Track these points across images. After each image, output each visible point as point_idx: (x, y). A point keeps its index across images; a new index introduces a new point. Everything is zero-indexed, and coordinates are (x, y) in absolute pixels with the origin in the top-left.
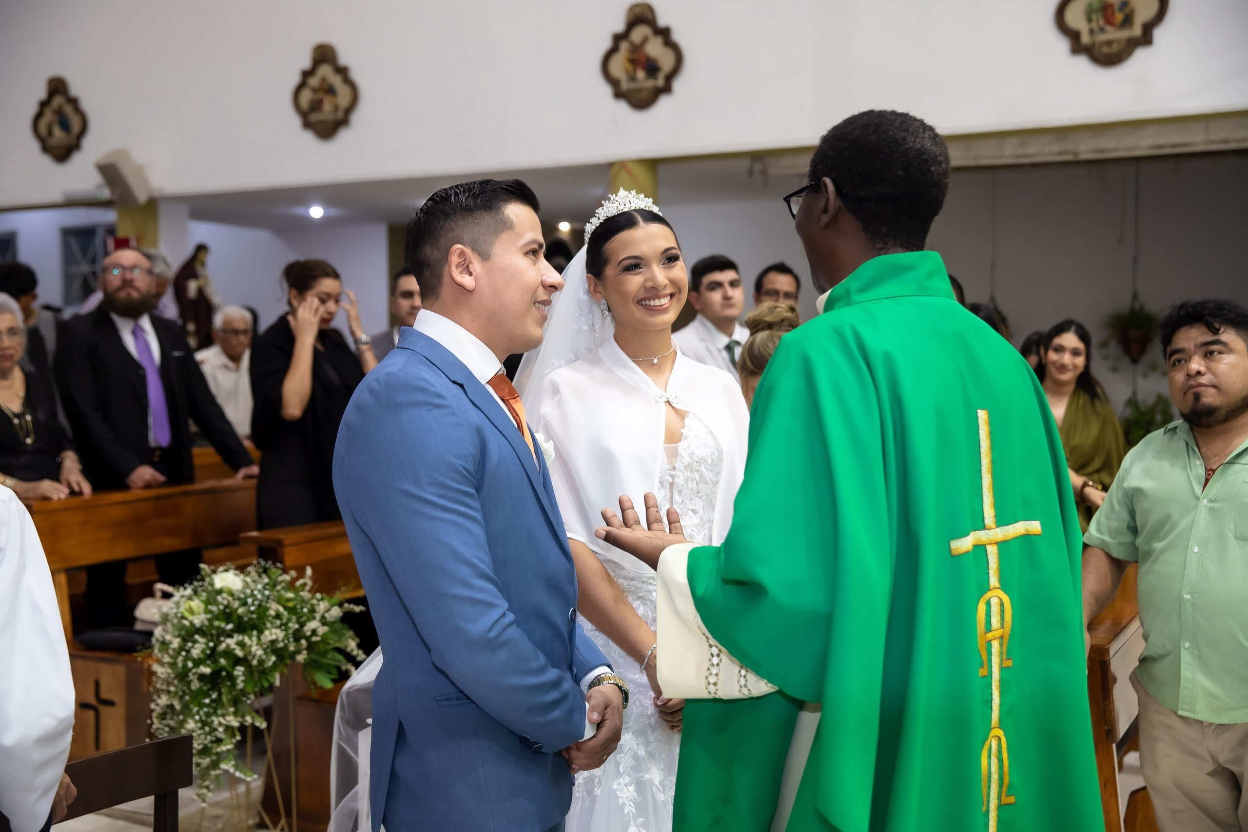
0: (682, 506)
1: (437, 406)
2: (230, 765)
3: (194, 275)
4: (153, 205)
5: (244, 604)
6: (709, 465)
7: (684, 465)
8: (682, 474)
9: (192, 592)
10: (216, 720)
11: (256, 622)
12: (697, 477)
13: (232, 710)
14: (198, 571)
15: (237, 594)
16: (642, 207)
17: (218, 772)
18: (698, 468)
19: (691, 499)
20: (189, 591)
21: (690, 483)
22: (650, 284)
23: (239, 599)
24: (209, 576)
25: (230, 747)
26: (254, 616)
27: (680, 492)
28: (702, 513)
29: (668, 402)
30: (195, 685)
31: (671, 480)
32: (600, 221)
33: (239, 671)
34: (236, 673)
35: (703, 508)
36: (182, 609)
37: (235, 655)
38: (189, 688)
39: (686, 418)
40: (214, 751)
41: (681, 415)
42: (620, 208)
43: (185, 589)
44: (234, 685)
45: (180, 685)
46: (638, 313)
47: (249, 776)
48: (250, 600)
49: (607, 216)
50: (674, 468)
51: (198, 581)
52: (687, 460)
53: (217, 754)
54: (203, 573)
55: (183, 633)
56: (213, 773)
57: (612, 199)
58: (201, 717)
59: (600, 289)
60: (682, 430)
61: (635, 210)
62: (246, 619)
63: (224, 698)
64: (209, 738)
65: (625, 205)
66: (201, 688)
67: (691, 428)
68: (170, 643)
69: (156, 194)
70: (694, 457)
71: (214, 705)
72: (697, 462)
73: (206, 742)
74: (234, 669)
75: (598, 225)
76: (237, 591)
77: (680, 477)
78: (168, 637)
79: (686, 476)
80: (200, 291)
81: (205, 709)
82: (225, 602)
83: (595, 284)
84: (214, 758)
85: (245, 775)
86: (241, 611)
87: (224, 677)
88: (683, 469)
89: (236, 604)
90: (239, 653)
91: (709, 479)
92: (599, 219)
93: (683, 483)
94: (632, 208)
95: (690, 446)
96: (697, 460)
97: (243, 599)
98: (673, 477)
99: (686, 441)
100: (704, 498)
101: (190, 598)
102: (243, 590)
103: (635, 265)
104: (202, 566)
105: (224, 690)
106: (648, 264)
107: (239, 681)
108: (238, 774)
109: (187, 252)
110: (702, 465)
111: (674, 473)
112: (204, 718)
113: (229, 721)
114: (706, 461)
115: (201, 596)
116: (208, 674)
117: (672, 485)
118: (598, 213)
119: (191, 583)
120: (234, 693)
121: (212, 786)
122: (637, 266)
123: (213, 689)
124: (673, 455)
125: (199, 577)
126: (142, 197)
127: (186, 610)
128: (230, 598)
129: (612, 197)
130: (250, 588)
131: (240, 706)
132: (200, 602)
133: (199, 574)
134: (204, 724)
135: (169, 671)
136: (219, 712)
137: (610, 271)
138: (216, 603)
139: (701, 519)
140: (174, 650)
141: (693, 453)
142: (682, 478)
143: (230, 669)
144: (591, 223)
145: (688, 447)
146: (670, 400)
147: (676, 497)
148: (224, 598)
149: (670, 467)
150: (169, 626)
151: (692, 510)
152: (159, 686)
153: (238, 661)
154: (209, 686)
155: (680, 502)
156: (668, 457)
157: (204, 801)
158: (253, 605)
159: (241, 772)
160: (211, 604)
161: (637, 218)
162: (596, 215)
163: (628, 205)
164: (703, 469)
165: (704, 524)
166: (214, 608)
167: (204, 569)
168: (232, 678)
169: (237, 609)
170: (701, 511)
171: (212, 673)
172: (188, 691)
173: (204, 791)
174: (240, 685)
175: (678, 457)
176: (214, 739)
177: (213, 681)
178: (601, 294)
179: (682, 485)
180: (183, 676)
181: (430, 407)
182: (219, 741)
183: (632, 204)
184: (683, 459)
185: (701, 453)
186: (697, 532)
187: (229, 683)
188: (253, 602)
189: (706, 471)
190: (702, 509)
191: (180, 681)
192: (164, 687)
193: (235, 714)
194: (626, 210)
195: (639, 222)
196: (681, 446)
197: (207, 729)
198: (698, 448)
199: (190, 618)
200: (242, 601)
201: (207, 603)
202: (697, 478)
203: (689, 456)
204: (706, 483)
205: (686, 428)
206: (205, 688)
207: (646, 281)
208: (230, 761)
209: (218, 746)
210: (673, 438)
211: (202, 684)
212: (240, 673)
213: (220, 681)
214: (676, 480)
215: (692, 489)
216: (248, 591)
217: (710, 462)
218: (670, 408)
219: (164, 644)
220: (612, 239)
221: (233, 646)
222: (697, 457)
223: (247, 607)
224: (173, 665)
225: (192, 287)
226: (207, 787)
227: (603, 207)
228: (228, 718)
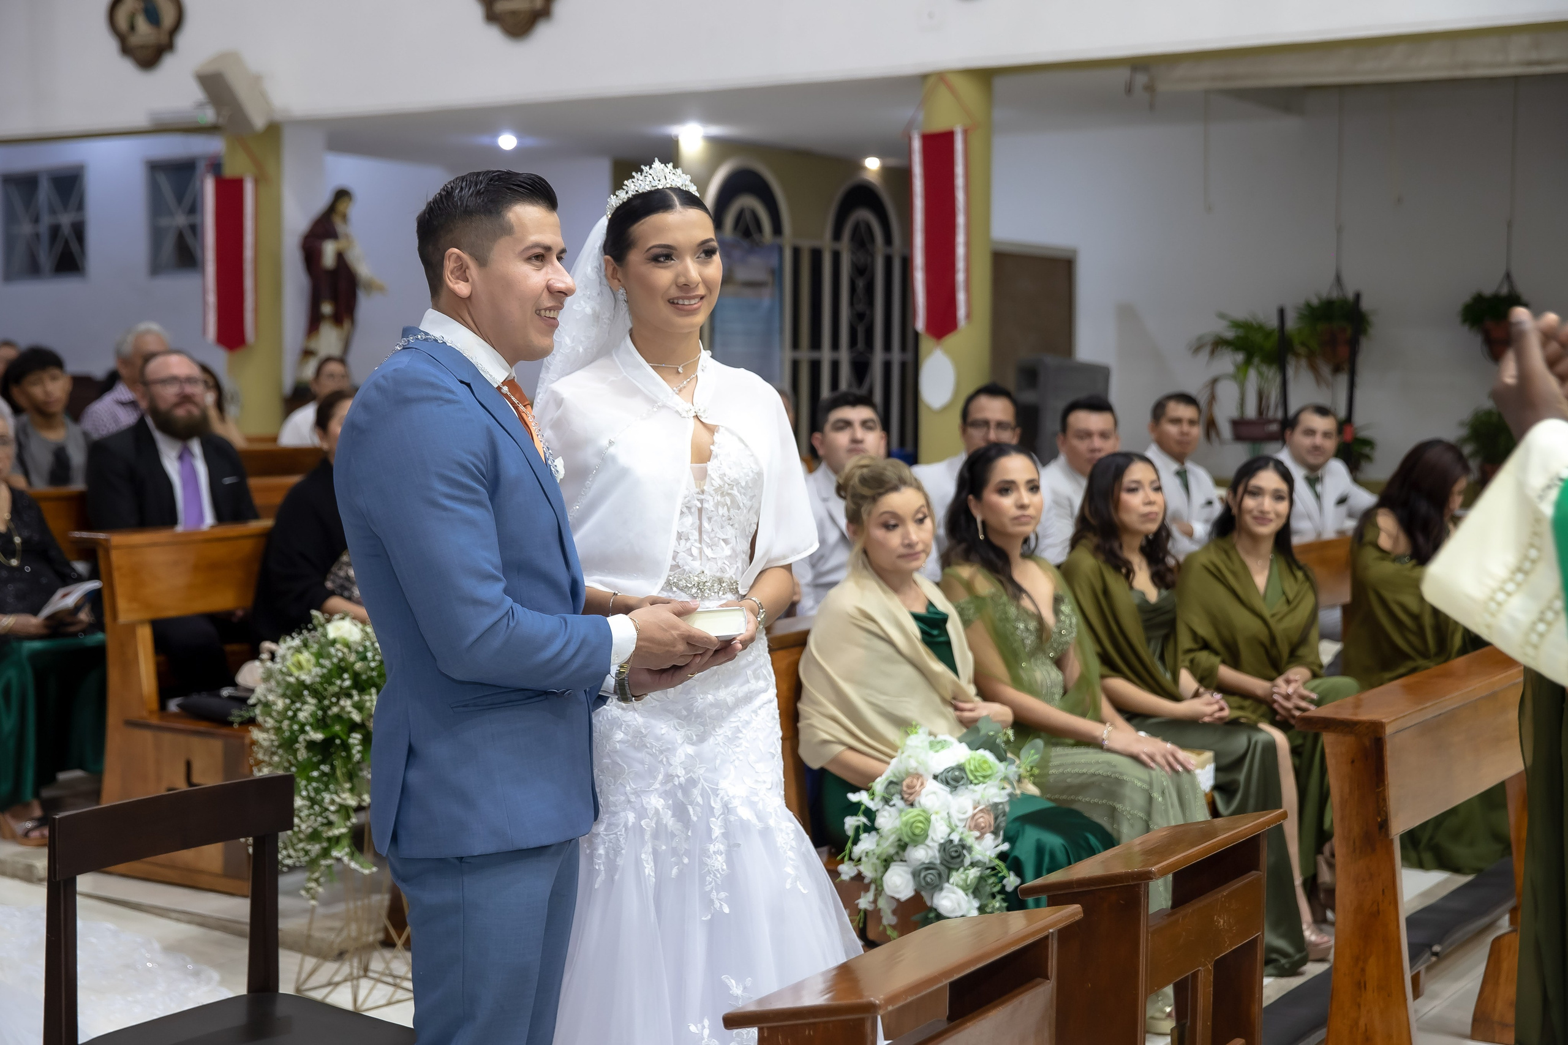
0: (712, 535)
1: (449, 401)
2: (343, 853)
3: (333, 235)
4: (274, 131)
5: (364, 658)
6: (742, 488)
7: (714, 488)
8: (711, 498)
9: (302, 643)
10: (327, 797)
11: (377, 680)
12: (728, 501)
13: (348, 786)
14: (309, 619)
15: (354, 647)
16: (679, 185)
17: (329, 862)
18: (730, 491)
19: (722, 527)
20: (297, 642)
21: (720, 509)
22: (682, 280)
23: (357, 652)
24: (323, 626)
25: (343, 830)
26: (374, 674)
27: (710, 519)
28: (735, 544)
29: (697, 417)
30: (302, 755)
31: (699, 505)
32: (628, 195)
33: (355, 738)
34: (351, 741)
35: (736, 537)
36: (288, 663)
37: (351, 720)
38: (296, 758)
39: (715, 433)
40: (325, 835)
41: (711, 429)
42: (655, 183)
43: (293, 638)
44: (349, 757)
45: (285, 756)
46: (666, 311)
47: (366, 869)
48: (369, 655)
49: (637, 191)
50: (703, 492)
51: (309, 631)
52: (717, 482)
53: (329, 839)
54: (315, 622)
55: (289, 693)
56: (324, 862)
57: (645, 171)
58: (309, 793)
59: (619, 276)
60: (712, 447)
61: (671, 188)
62: (364, 677)
63: (339, 773)
64: (319, 819)
65: (659, 180)
66: (309, 759)
67: (723, 445)
68: (275, 704)
69: (278, 117)
70: (726, 479)
71: (325, 779)
72: (729, 485)
73: (316, 825)
74: (349, 737)
75: (625, 200)
76: (355, 643)
77: (710, 502)
78: (271, 698)
79: (716, 501)
80: (340, 257)
81: (314, 784)
82: (340, 654)
83: (614, 269)
84: (325, 844)
85: (362, 867)
86: (358, 666)
87: (338, 746)
88: (712, 492)
89: (352, 658)
90: (356, 717)
91: (742, 504)
92: (627, 192)
93: (713, 509)
94: (668, 186)
95: (721, 466)
96: (729, 481)
97: (361, 653)
98: (701, 501)
99: (716, 460)
100: (736, 526)
101: (298, 650)
102: (362, 641)
103: (665, 255)
104: (314, 613)
105: (336, 763)
106: (681, 257)
107: (354, 751)
108: (353, 865)
109: (321, 202)
110: (735, 488)
111: (702, 497)
112: (312, 794)
113: (344, 799)
114: (739, 483)
115: (312, 647)
116: (319, 741)
117: (700, 510)
118: (627, 186)
119: (300, 633)
120: (350, 766)
121: (322, 880)
122: (668, 257)
123: (323, 762)
124: (702, 476)
125: (310, 626)
126: (259, 122)
127: (293, 664)
128: (346, 650)
129: (646, 169)
130: (371, 641)
131: (355, 780)
132: (310, 655)
133: (311, 622)
134: (313, 801)
135: (273, 737)
136: (332, 787)
137: (635, 257)
138: (329, 656)
139: (734, 550)
140: (279, 713)
141: (725, 475)
142: (711, 503)
143: (344, 737)
144: (617, 196)
145: (719, 467)
146: (698, 414)
147: (706, 524)
148: (338, 650)
149: (698, 490)
150: (273, 683)
151: (723, 540)
152: (260, 756)
153: (353, 727)
154: (319, 757)
155: (710, 530)
156: (696, 479)
157: (313, 898)
158: (374, 660)
159: (357, 862)
160: (322, 657)
161: (673, 200)
162: (624, 187)
163: (663, 181)
164: (735, 492)
165: (736, 556)
166: (326, 662)
167: (317, 617)
168: (346, 747)
169: (353, 664)
170: (733, 541)
171: (324, 741)
172: (294, 762)
173: (313, 885)
174: (357, 757)
175: (708, 479)
176: (325, 821)
177: (325, 750)
178: (619, 281)
179: (712, 511)
180: (289, 744)
181: (441, 402)
182: (330, 824)
183: (668, 181)
184: (713, 481)
185: (733, 474)
186: (729, 565)
187: (344, 754)
188: (374, 656)
189: (739, 495)
190: (734, 539)
191: (286, 751)
192: (267, 758)
193: (352, 790)
194: (660, 187)
195: (676, 206)
196: (711, 466)
197: (317, 807)
198: (730, 468)
199: (296, 673)
200: (361, 656)
201: (319, 655)
202: (729, 503)
203: (720, 477)
204: (739, 508)
205: (716, 445)
206: (315, 759)
207: (677, 276)
208: (344, 848)
209: (330, 829)
210: (702, 455)
211: (311, 754)
212: (356, 742)
213: (334, 750)
214: (706, 505)
215: (723, 516)
216: (368, 643)
217: (743, 484)
218: (699, 423)
219: (267, 705)
220: (642, 221)
221: (349, 709)
222: (729, 479)
223: (366, 663)
224: (278, 730)
225: (329, 251)
226: (317, 880)
227: (633, 180)
228: (344, 796)
